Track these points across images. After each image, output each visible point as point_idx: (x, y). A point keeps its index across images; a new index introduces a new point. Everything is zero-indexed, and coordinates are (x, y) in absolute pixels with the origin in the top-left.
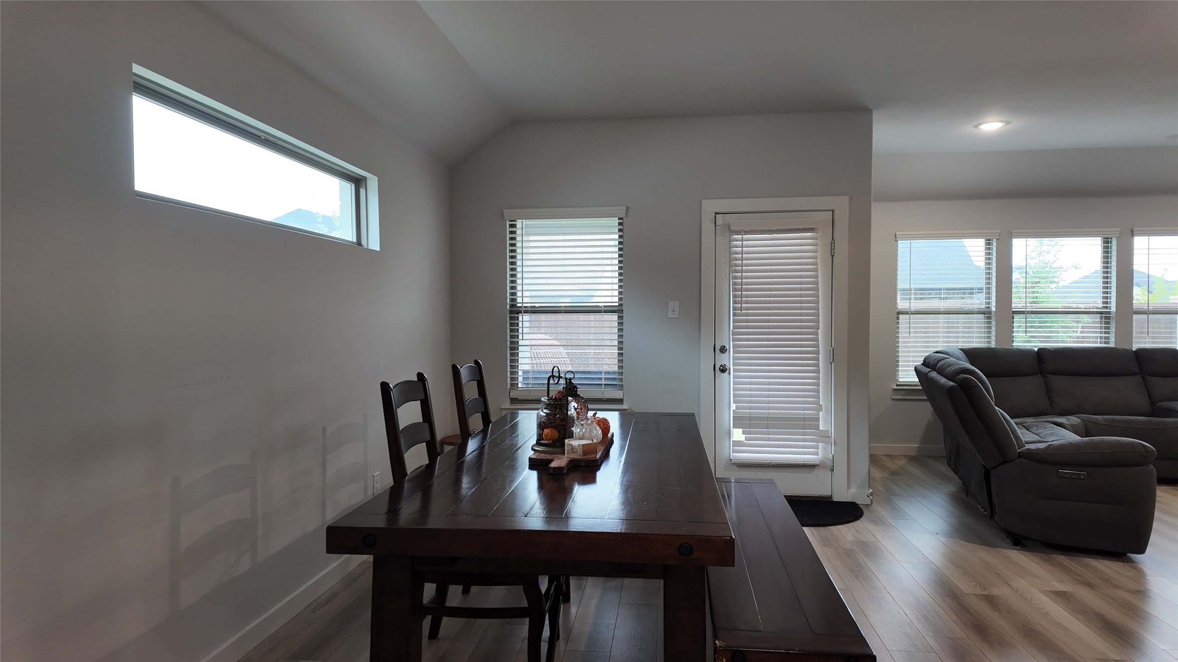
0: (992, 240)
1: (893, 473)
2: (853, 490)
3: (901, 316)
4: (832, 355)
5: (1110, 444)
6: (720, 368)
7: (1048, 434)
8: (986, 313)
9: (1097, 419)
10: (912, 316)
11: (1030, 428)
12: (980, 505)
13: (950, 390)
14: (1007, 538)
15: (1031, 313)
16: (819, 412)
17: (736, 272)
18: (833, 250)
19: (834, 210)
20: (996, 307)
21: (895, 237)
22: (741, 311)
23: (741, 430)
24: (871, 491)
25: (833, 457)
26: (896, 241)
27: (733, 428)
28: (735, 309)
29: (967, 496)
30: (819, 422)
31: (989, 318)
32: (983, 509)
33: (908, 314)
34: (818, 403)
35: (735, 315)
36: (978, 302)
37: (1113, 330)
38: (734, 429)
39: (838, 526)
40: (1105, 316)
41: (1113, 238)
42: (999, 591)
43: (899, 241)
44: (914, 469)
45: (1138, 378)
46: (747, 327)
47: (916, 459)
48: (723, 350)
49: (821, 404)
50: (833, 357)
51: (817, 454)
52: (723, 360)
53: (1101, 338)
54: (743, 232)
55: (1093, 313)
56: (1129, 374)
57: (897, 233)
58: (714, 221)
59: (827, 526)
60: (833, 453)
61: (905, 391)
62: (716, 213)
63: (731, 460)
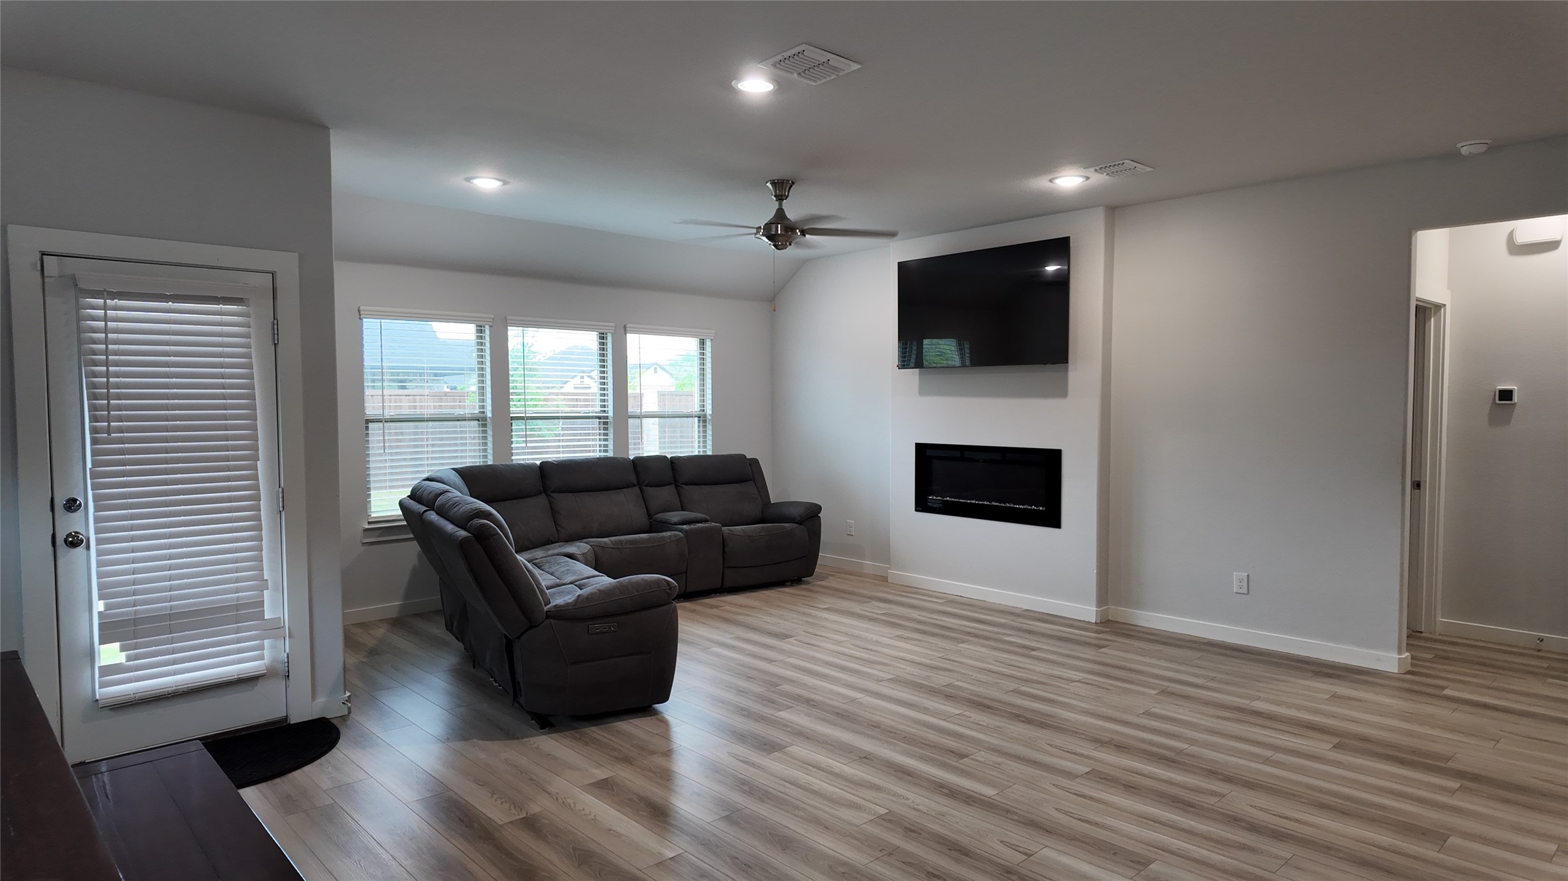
0: (484, 327)
1: (373, 652)
2: (321, 700)
3: (371, 425)
4: (281, 500)
5: (637, 585)
6: (66, 541)
7: (563, 572)
8: (481, 419)
9: (605, 543)
10: (386, 424)
11: (542, 566)
12: (492, 678)
13: (463, 544)
14: (532, 720)
15: (531, 419)
16: (263, 591)
17: (95, 364)
18: (276, 336)
19: (275, 272)
20: (493, 411)
21: (358, 314)
22: (109, 434)
23: (117, 645)
24: (348, 694)
25: (288, 657)
26: (360, 318)
27: (100, 644)
28: (94, 431)
29: (474, 667)
30: (263, 607)
31: (484, 425)
32: (496, 683)
33: (382, 422)
34: (260, 578)
35: (94, 441)
36: (471, 406)
37: (611, 436)
38: (101, 646)
39: (305, 768)
40: (603, 421)
41: (608, 334)
42: (539, 806)
43: (364, 320)
44: (399, 640)
45: (636, 489)
46: (123, 463)
47: (399, 623)
48: (72, 505)
49: (265, 578)
50: (283, 503)
51: (261, 658)
52: (71, 523)
53: (600, 446)
54: (105, 293)
55: (592, 417)
56: (629, 486)
57: (362, 308)
58: (39, 268)
59: (288, 773)
60: (287, 651)
61: (383, 532)
62: (43, 254)
63: (97, 700)
